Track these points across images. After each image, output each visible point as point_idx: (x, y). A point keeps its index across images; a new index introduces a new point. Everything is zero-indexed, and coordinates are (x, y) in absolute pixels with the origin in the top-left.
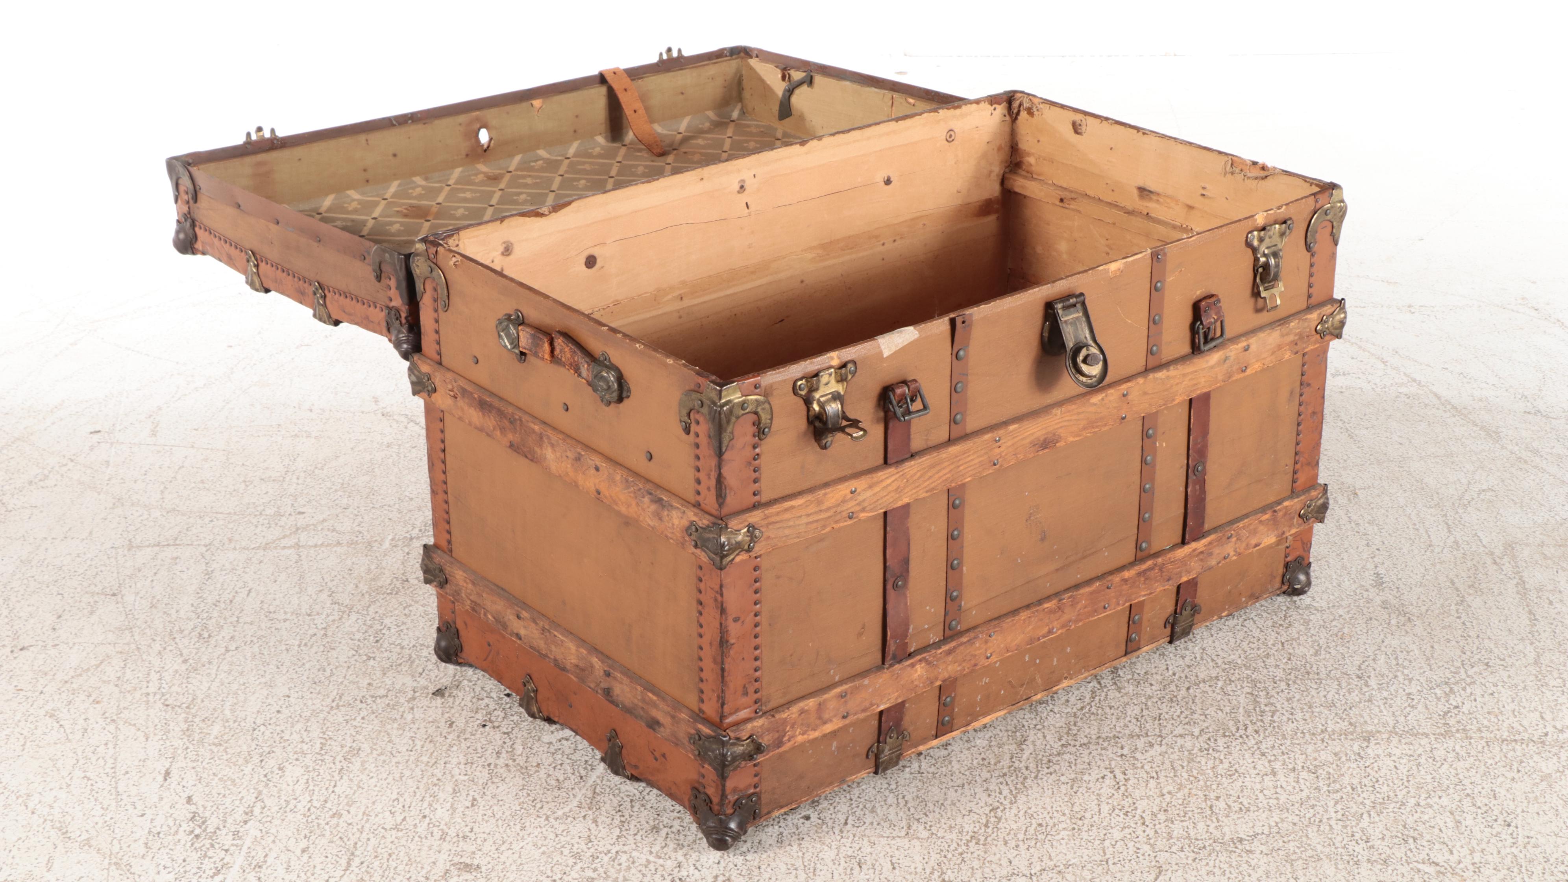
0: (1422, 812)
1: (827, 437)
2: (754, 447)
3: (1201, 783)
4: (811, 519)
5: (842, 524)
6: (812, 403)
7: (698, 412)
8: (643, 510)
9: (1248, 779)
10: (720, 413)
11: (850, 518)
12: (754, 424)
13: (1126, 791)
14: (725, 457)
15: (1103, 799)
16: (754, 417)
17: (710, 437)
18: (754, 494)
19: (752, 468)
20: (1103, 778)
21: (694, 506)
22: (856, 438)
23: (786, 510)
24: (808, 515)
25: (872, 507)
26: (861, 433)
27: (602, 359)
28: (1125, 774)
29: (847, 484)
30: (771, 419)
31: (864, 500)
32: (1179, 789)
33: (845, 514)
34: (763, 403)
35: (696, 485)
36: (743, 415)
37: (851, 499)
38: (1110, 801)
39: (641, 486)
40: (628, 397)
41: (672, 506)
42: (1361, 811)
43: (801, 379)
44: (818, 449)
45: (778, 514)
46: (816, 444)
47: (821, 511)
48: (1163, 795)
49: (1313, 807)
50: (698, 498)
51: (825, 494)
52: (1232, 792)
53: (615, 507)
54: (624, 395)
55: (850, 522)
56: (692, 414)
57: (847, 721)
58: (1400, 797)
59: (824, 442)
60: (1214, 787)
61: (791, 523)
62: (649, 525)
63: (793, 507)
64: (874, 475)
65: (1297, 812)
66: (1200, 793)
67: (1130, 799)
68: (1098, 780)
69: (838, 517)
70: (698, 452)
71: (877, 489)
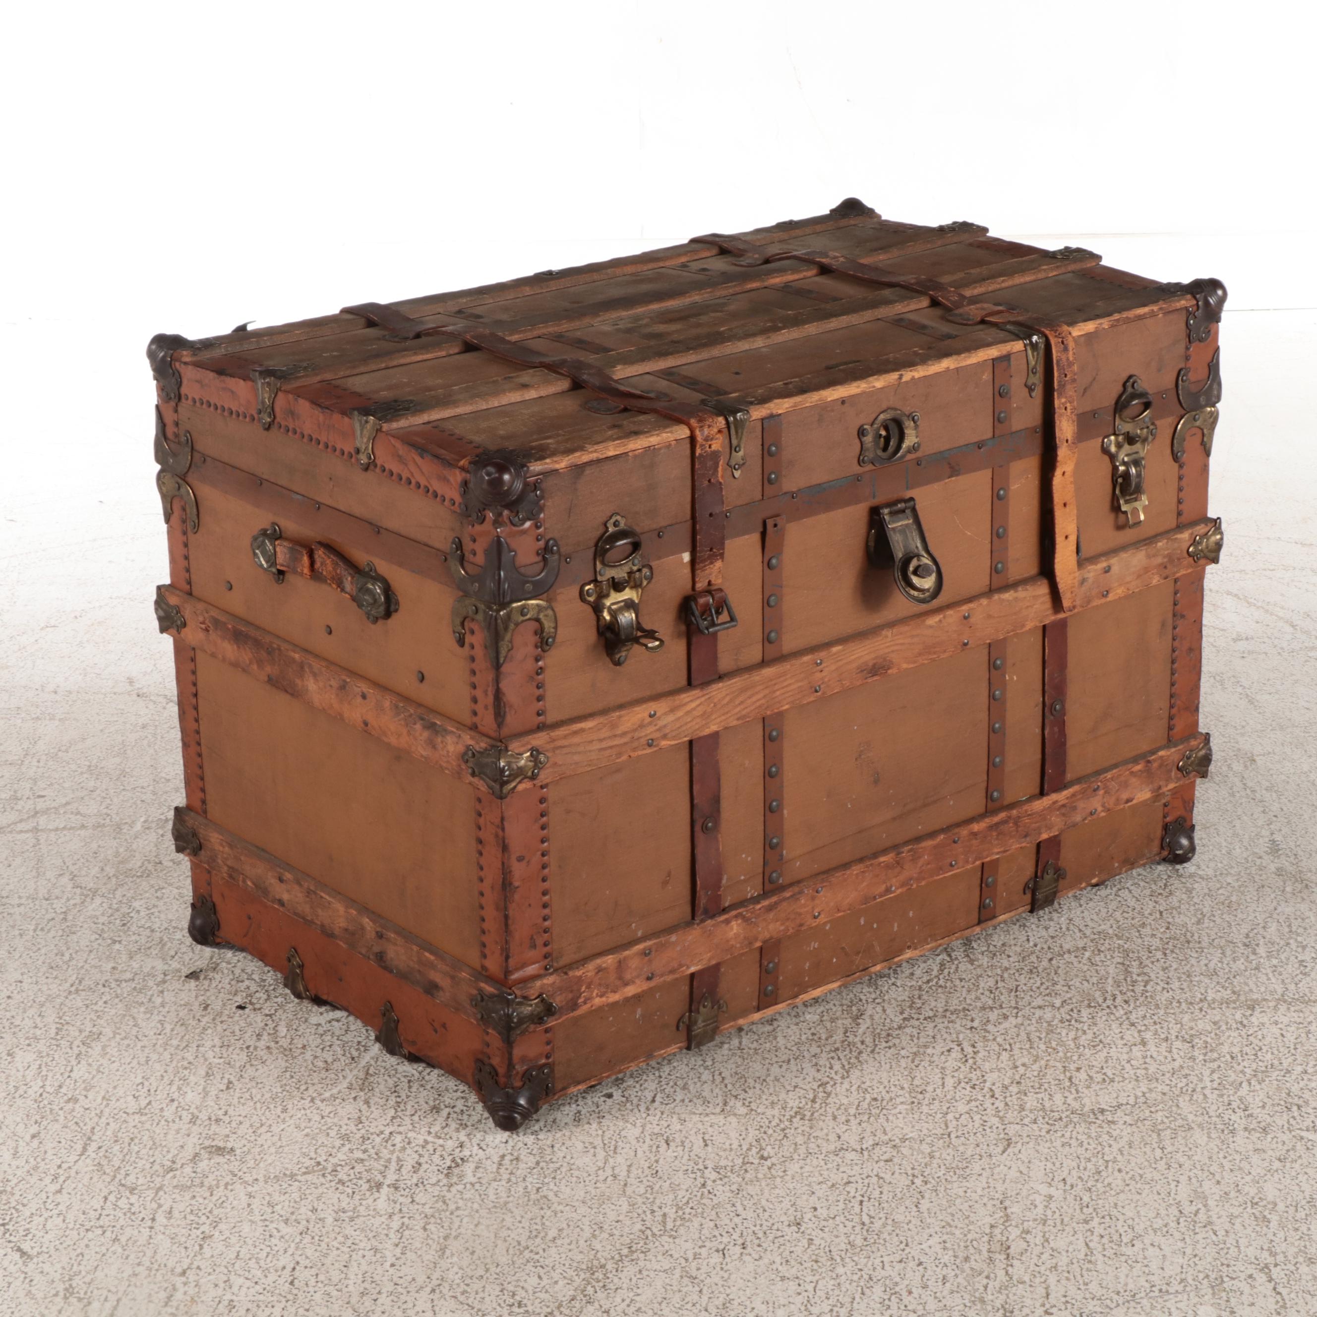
0: (1309, 1080)
1: (620, 652)
2: (537, 660)
3: (1061, 1054)
4: (604, 745)
5: (640, 753)
6: (602, 612)
7: (473, 620)
8: (416, 739)
9: (1114, 1049)
10: (496, 619)
11: (650, 745)
12: (536, 633)
13: (975, 1063)
14: (503, 669)
15: (948, 1072)
16: (535, 625)
17: (486, 647)
18: (539, 714)
19: (535, 684)
20: (949, 1051)
21: (471, 729)
22: (652, 648)
23: (575, 733)
24: (601, 740)
25: (674, 734)
26: (657, 643)
27: (367, 569)
28: (974, 1046)
29: (644, 706)
30: (556, 628)
31: (665, 726)
32: (1035, 1061)
33: (643, 741)
34: (546, 609)
35: (473, 705)
36: (523, 621)
37: (650, 723)
38: (956, 1074)
39: (412, 711)
40: (396, 611)
41: (445, 730)
42: (1239, 1080)
43: (589, 584)
44: (611, 665)
45: (565, 737)
46: (608, 659)
47: (615, 736)
48: (1016, 1067)
49: (1186, 1076)
50: (475, 719)
51: (620, 717)
52: (1094, 1063)
53: (386, 740)
54: (392, 608)
55: (649, 751)
56: (466, 624)
57: (652, 984)
58: (1285, 1065)
59: (617, 656)
60: (1075, 1058)
61: (581, 749)
62: (422, 756)
63: (582, 730)
64: (677, 697)
65: (1168, 1082)
66: (1059, 1065)
67: (978, 1073)
68: (942, 1053)
69: (636, 744)
70: (474, 666)
71: (680, 713)
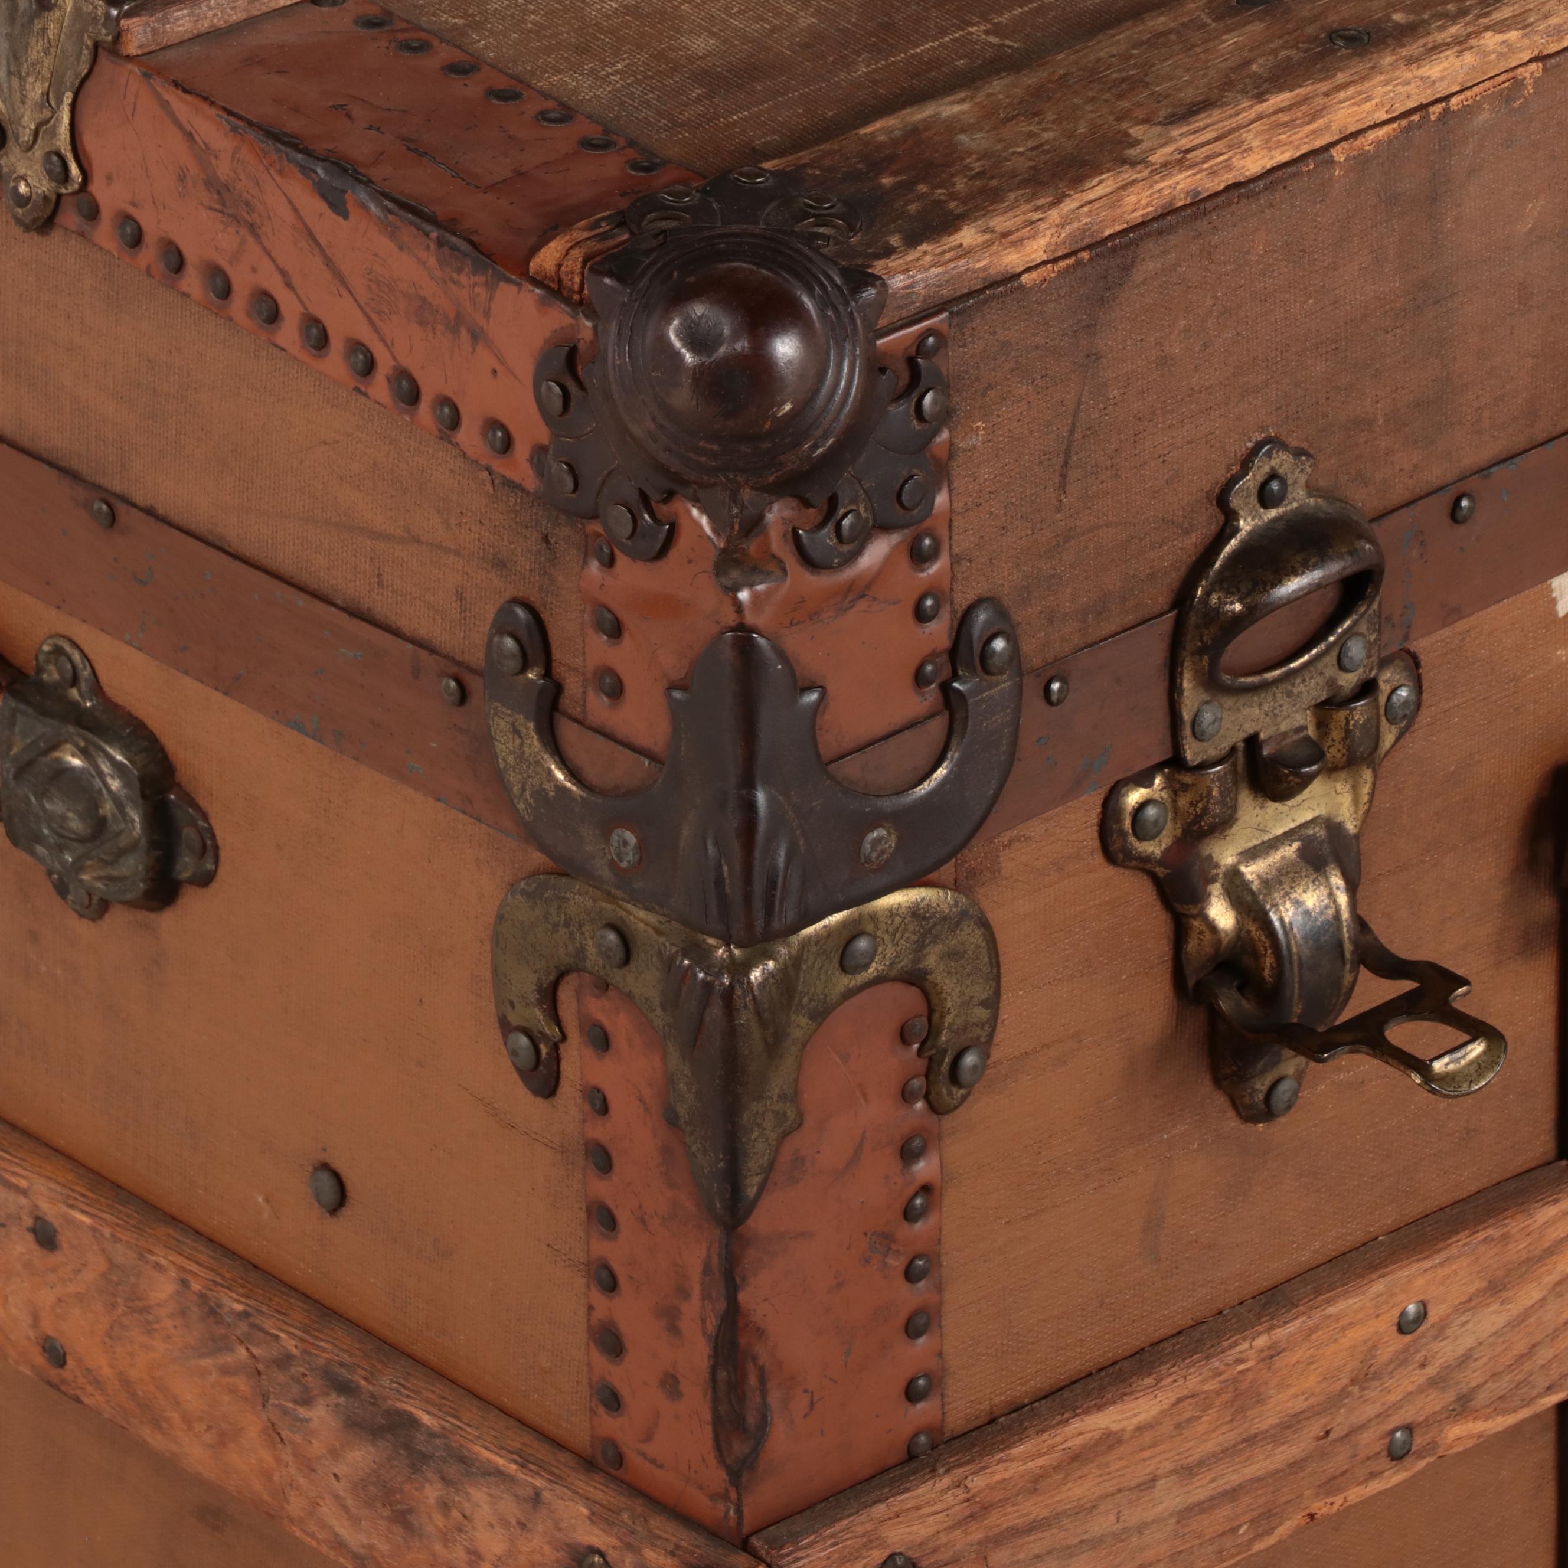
1: (1276, 1062)
2: (908, 1154)
4: (1201, 1489)
5: (1355, 1494)
6: (1200, 898)
7: (604, 986)
8: (308, 1466)
10: (727, 1002)
11: (1397, 1455)
12: (904, 1037)
14: (760, 1222)
16: (905, 1001)
17: (671, 1119)
18: (912, 1394)
19: (897, 1263)
21: (589, 1464)
22: (1447, 1078)
23: (1078, 1458)
24: (1187, 1472)
25: (1504, 1384)
26: (1477, 1049)
27: (51, 675)
29: (1379, 1286)
30: (993, 1003)
31: (1466, 1358)
33: (1370, 1440)
34: (954, 922)
35: (601, 1362)
36: (849, 994)
37: (1401, 1360)
39: (290, 1344)
40: (205, 880)
41: (465, 1461)
43: (1144, 779)
44: (1232, 1123)
45: (1034, 1484)
46: (1220, 1100)
47: (1251, 1440)
50: (609, 1424)
51: (1272, 1354)
53: (147, 1433)
54: (186, 865)
55: (1395, 1477)
56: (566, 996)
59: (1261, 1085)
61: (1102, 1524)
62: (339, 1545)
63: (1110, 1441)
64: (1514, 1225)
69: (1338, 1461)
70: (603, 1189)
71: (1530, 1294)
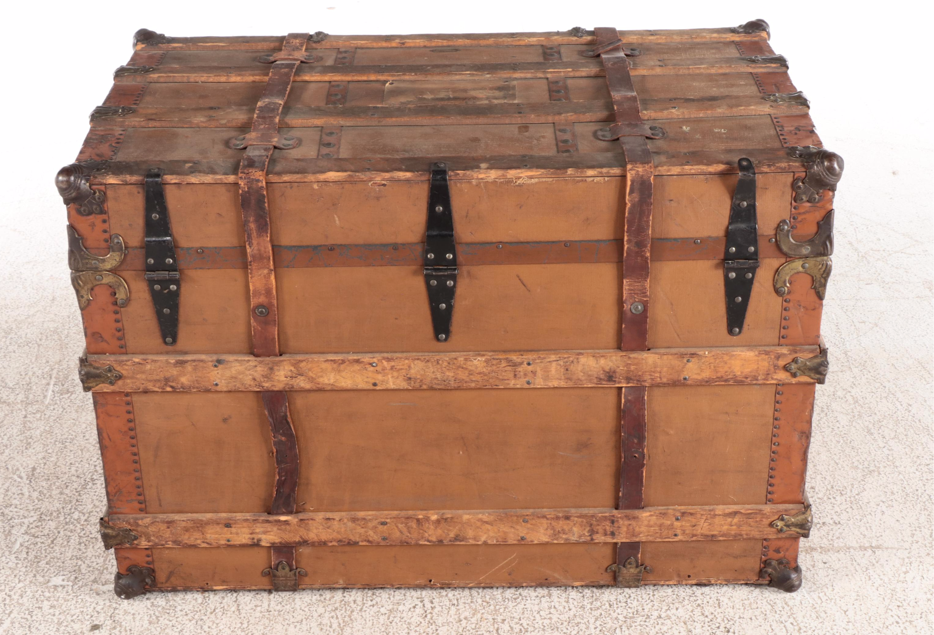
0: (663, 624)
3: (492, 607)
9: (529, 601)
13: (432, 619)
15: (412, 627)
20: (414, 607)
28: (432, 603)
32: (474, 614)
38: (418, 629)
42: (615, 626)
48: (461, 621)
49: (578, 624)
52: (515, 615)
58: (646, 610)
60: (501, 611)
65: (565, 631)
66: (490, 617)
67: (434, 627)
68: (410, 609)
